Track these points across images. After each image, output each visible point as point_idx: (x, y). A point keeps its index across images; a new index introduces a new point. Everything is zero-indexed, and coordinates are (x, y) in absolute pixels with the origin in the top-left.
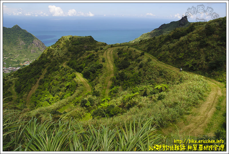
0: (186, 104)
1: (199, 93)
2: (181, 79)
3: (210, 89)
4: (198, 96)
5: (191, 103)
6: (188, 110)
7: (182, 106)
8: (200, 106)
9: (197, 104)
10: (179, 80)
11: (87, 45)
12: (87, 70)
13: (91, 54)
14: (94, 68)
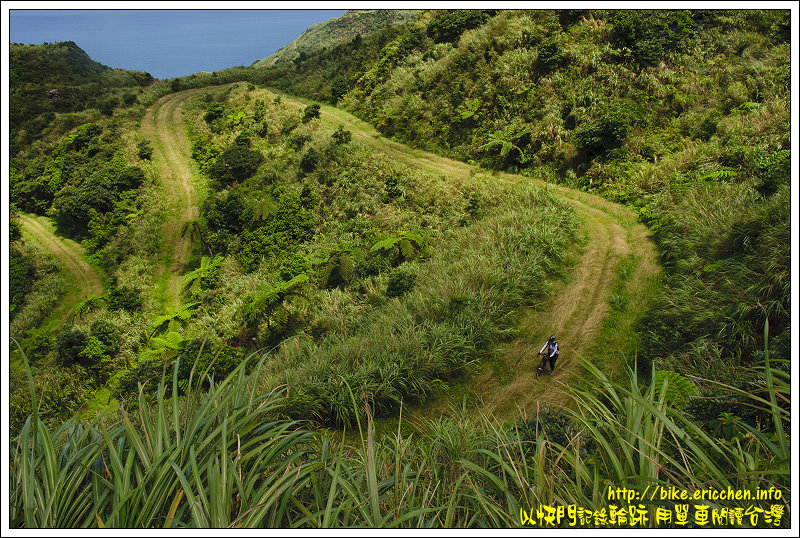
0: (498, 302)
1: (547, 252)
2: (474, 203)
3: (586, 233)
4: (544, 265)
5: (519, 297)
6: (509, 323)
7: (482, 311)
8: (552, 304)
9: (540, 296)
10: (467, 209)
11: (61, 86)
12: (70, 199)
13: (83, 127)
14: (104, 187)
